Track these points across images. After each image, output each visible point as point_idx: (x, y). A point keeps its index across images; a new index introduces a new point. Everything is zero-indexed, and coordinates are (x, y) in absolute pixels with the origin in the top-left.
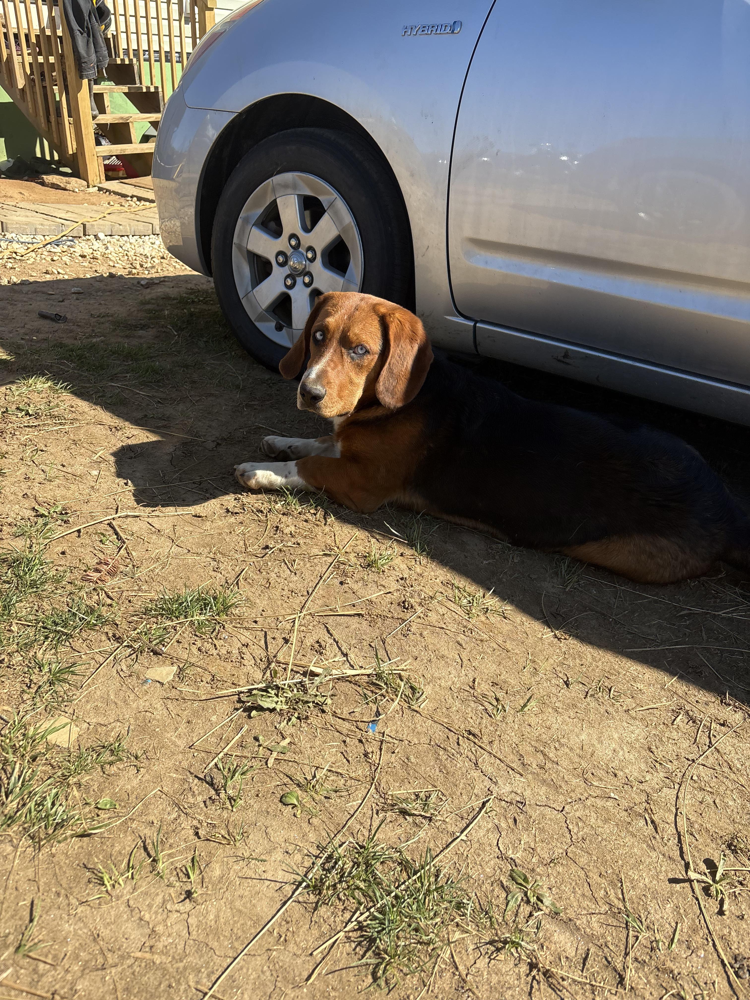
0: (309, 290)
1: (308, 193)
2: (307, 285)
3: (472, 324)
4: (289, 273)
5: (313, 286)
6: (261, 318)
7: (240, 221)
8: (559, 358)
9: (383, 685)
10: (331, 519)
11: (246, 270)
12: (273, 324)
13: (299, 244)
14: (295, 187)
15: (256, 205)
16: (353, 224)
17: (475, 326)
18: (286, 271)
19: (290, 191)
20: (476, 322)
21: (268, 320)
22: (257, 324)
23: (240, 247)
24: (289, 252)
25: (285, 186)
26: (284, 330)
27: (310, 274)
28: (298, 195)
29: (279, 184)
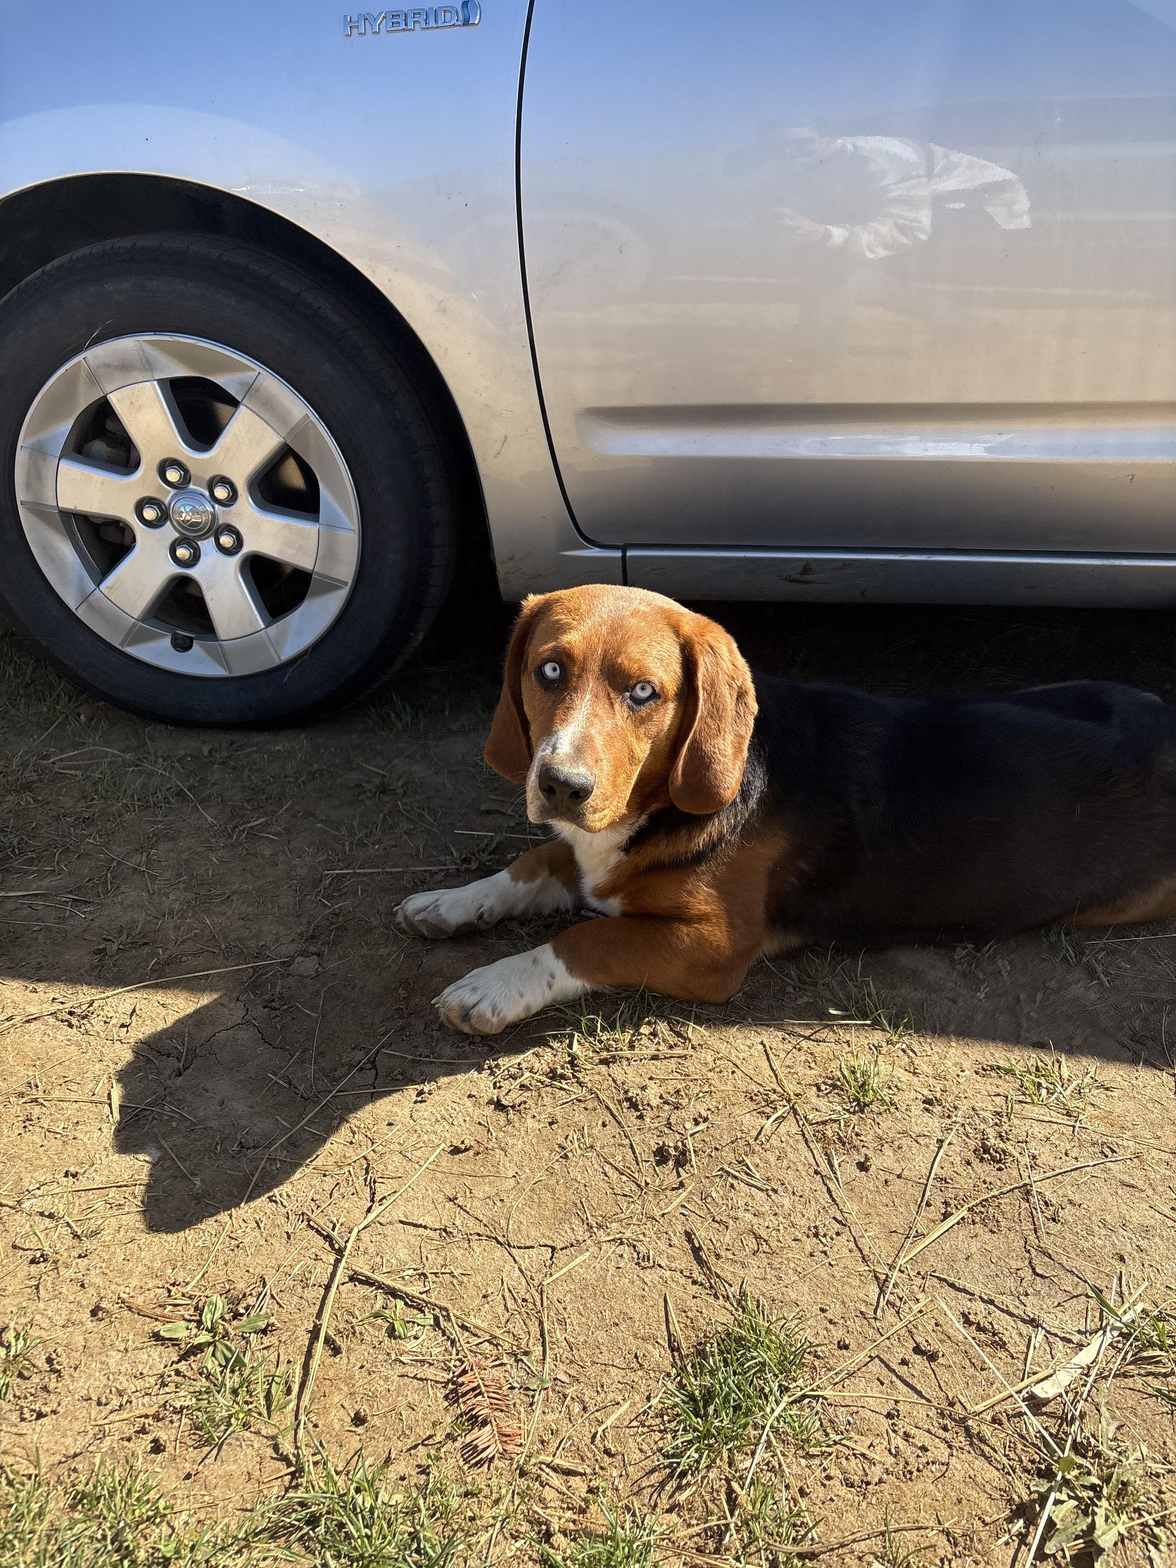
0: (235, 560)
1: (181, 371)
2: (229, 552)
3: (618, 554)
4: (177, 535)
5: (246, 549)
6: (136, 636)
7: (21, 457)
8: (794, 576)
9: (1158, 1353)
10: (696, 1032)
11: (67, 551)
12: (167, 641)
13: (186, 478)
14: (148, 366)
15: (51, 415)
16: (312, 418)
17: (624, 557)
18: (169, 533)
19: (137, 375)
20: (624, 549)
21: (152, 637)
22: (132, 650)
23: (39, 510)
24: (167, 496)
25: (124, 367)
26: (196, 647)
27: (231, 530)
28: (161, 382)
29: (107, 366)
